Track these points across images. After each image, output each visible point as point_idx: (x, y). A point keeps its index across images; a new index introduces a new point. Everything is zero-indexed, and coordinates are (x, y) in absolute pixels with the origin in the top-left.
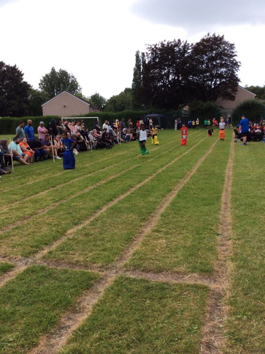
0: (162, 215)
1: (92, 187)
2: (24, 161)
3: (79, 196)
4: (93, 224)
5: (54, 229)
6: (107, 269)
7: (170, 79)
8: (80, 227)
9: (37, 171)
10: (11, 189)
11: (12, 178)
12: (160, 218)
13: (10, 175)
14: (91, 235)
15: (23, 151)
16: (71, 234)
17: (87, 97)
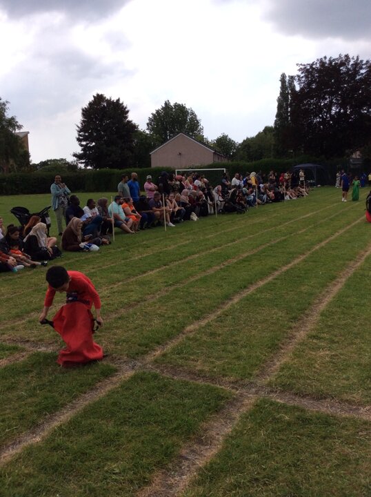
0: (322, 314)
1: (218, 268)
2: (127, 227)
3: (201, 280)
4: (220, 319)
5: (168, 322)
6: (243, 386)
7: (333, 112)
8: (203, 323)
9: (144, 242)
10: (112, 265)
11: (113, 251)
12: (319, 318)
13: (111, 246)
14: (219, 335)
15: (127, 214)
16: (191, 332)
17: (210, 140)
